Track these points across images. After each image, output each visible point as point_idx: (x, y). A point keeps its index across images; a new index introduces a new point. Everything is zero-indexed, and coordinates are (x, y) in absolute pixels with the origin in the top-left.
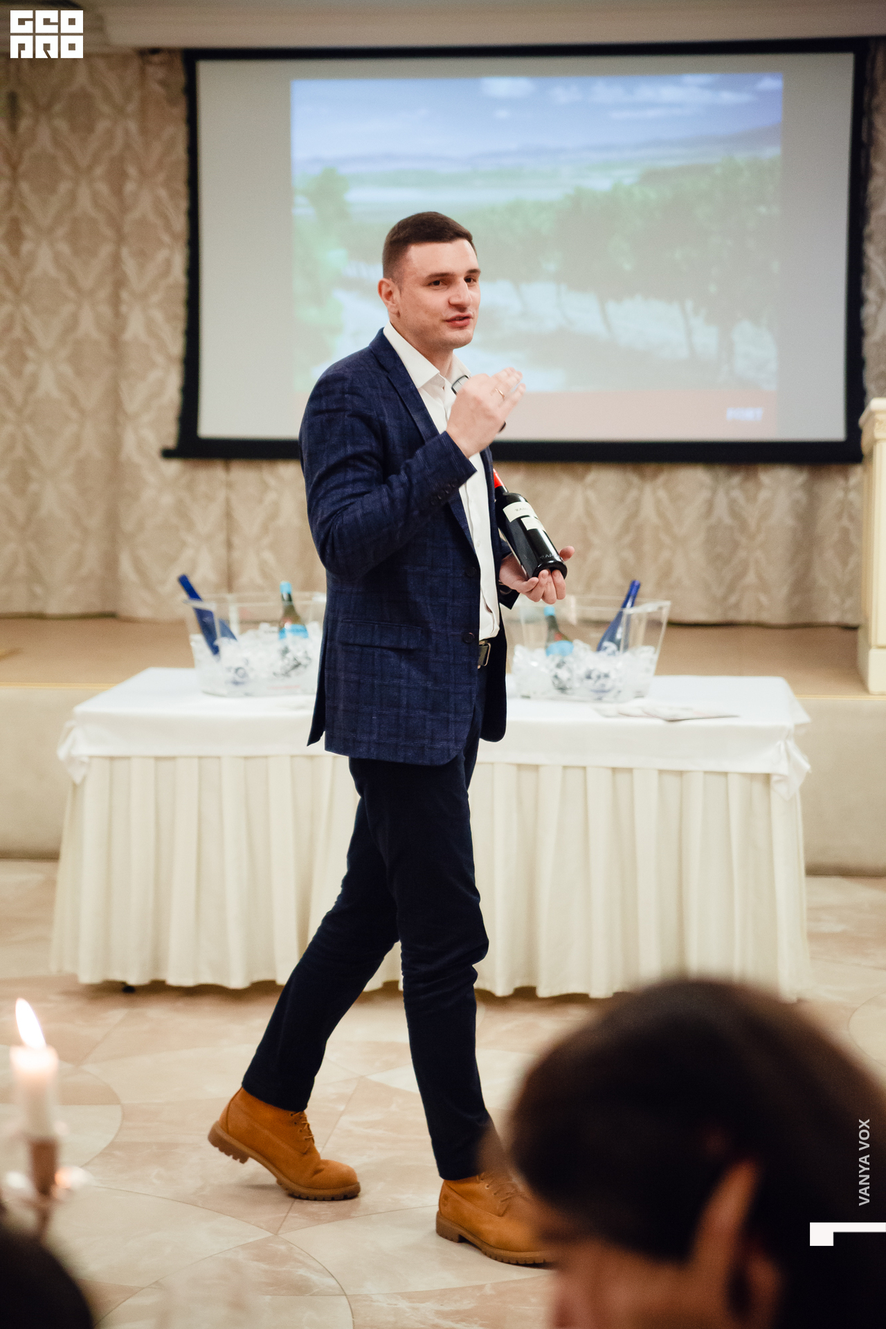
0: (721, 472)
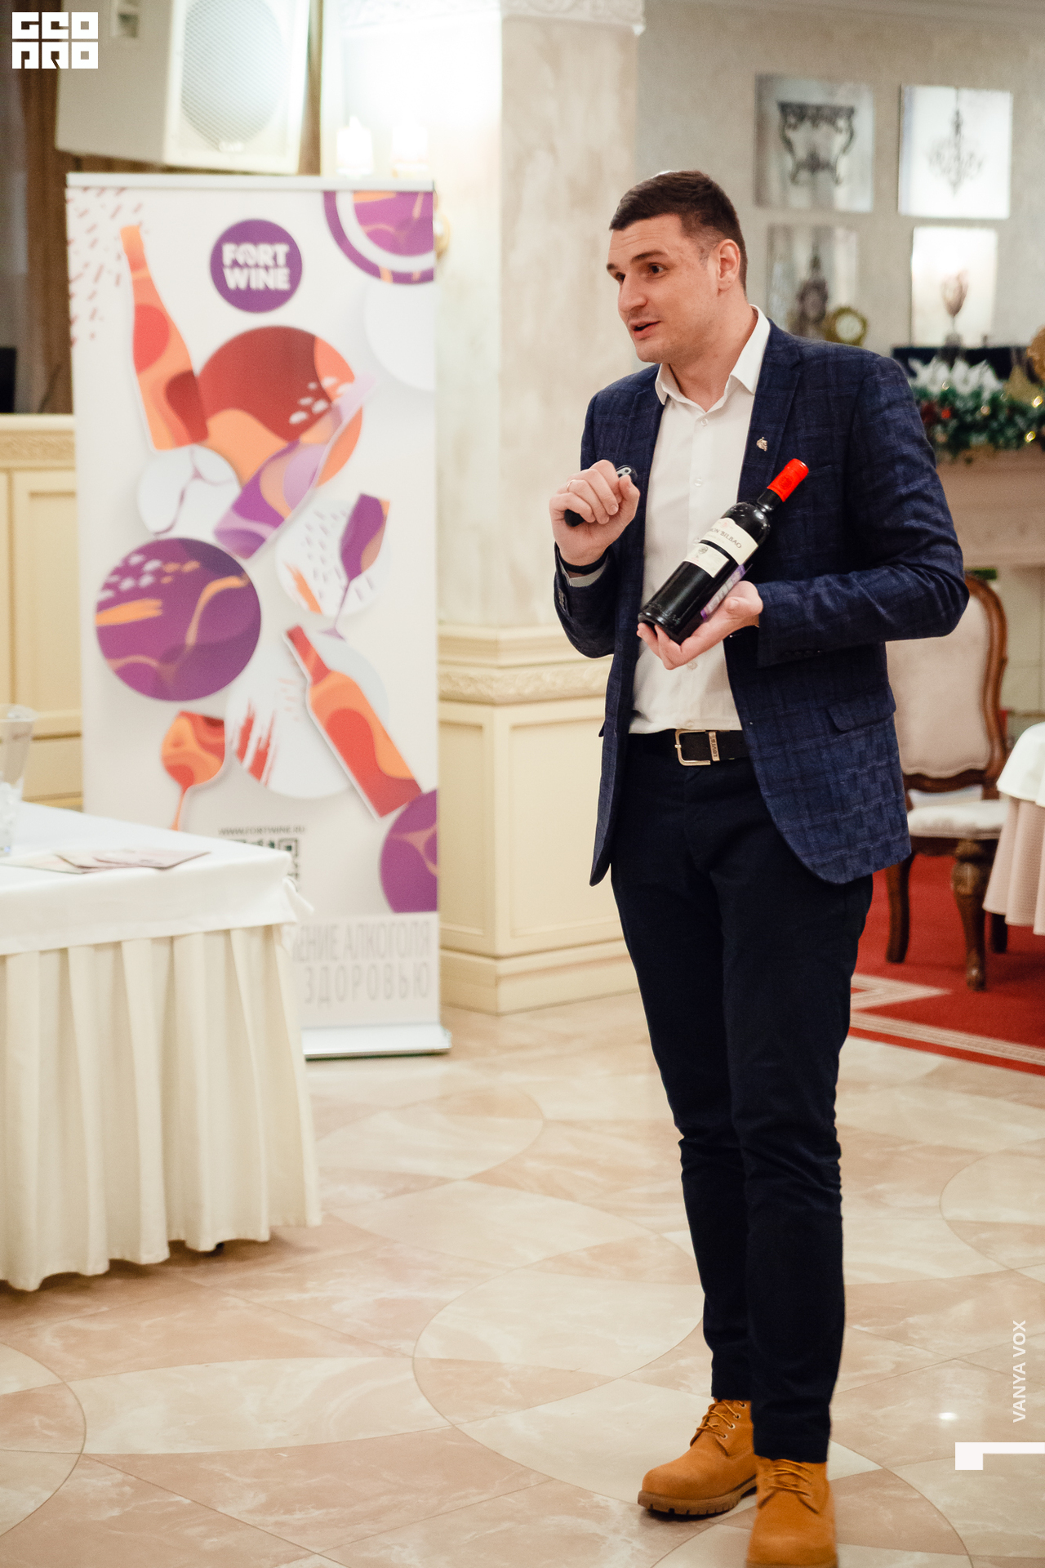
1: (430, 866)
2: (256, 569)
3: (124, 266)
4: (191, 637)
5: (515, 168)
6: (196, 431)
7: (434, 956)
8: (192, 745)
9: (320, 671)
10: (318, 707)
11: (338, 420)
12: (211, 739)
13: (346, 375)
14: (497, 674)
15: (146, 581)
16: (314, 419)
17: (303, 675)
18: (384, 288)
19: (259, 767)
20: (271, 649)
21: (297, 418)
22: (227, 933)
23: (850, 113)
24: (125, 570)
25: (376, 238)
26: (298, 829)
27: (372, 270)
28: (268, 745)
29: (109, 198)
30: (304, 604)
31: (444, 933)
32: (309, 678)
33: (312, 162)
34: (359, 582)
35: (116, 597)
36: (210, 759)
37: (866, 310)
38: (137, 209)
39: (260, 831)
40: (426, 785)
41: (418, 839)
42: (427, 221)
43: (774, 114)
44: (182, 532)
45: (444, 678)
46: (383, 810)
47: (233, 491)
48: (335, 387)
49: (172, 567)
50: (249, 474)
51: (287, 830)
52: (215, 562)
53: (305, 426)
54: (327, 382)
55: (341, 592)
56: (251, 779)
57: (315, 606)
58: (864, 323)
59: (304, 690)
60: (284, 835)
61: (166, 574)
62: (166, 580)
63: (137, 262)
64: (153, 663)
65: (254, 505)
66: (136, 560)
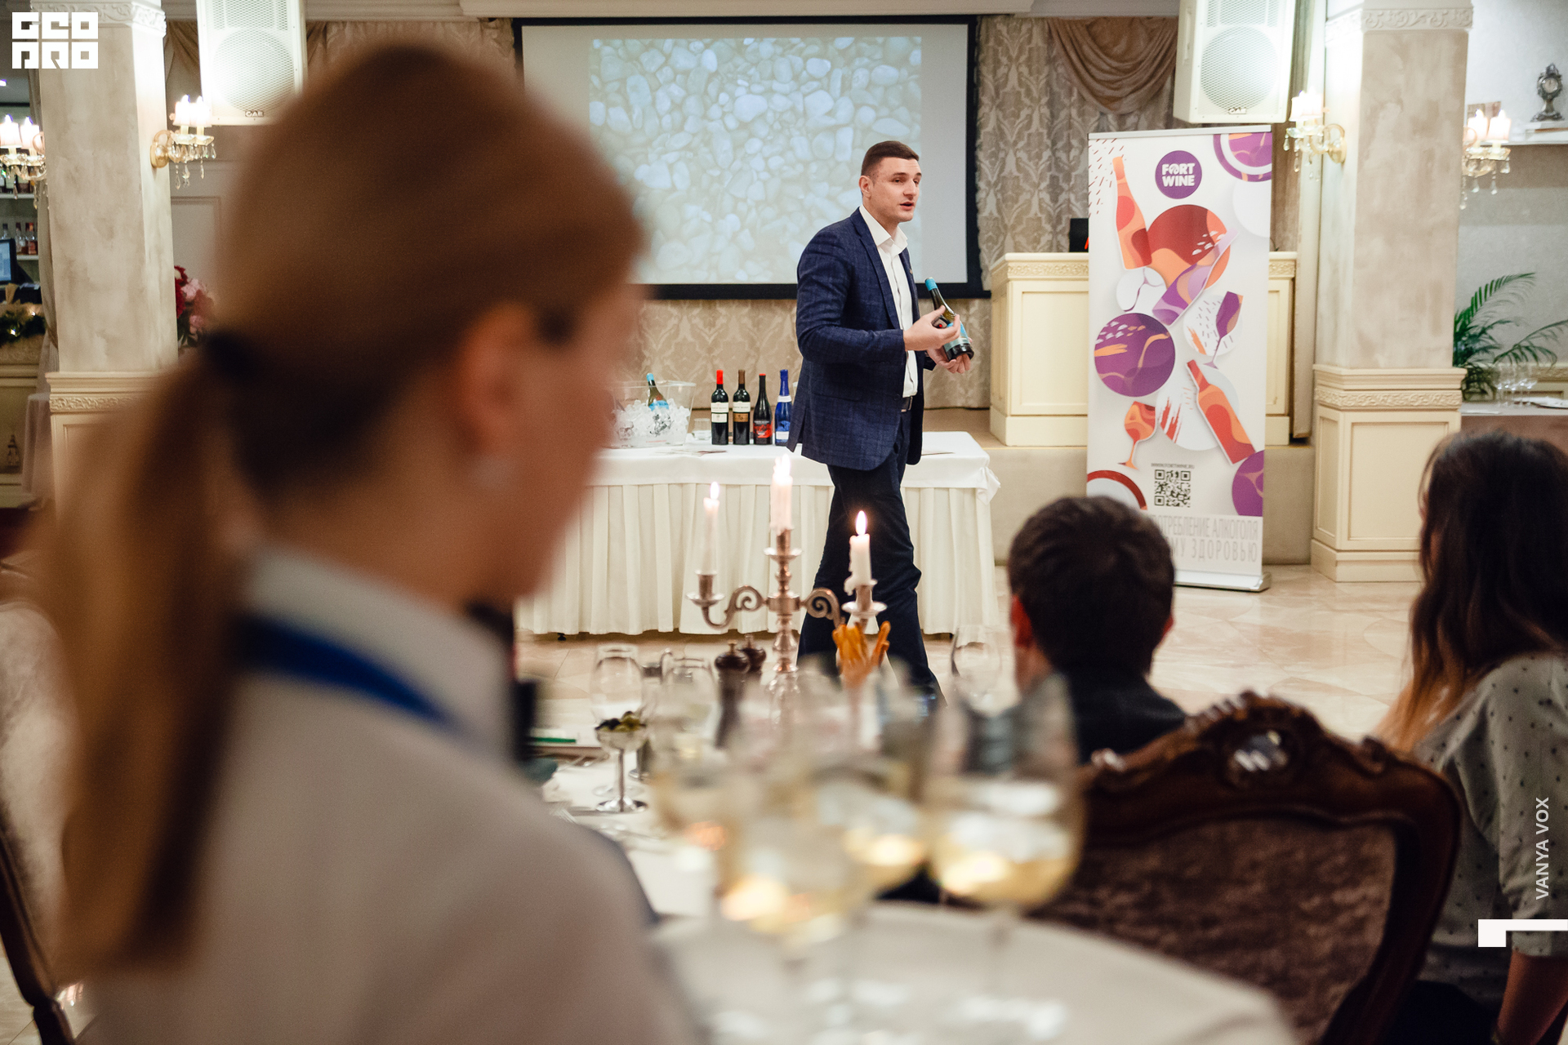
1: (1259, 491)
2: (1173, 330)
3: (1114, 178)
4: (1140, 364)
6: (1146, 260)
8: (1139, 419)
9: (1204, 385)
10: (1202, 403)
11: (1217, 253)
12: (1149, 417)
13: (1222, 230)
14: (1343, 393)
15: (1119, 334)
16: (1204, 253)
17: (1194, 386)
18: (1244, 183)
19: (1171, 433)
20: (1179, 371)
21: (1196, 252)
24: (1108, 329)
25: (1240, 157)
26: (1190, 466)
27: (1237, 174)
28: (1176, 421)
29: (1109, 144)
30: (1197, 349)
32: (1198, 388)
34: (1226, 339)
35: (1104, 342)
36: (1148, 427)
38: (1121, 149)
39: (1171, 466)
40: (1258, 448)
41: (1253, 477)
44: (1138, 310)
46: (1234, 461)
47: (1163, 290)
48: (1217, 235)
49: (1132, 328)
50: (1171, 281)
51: (1185, 466)
52: (1147, 325)
53: (1200, 256)
54: (1212, 234)
55: (1217, 343)
56: (1168, 439)
57: (1202, 350)
59: (1195, 394)
60: (1183, 469)
61: (1129, 332)
62: (1129, 335)
63: (1120, 175)
64: (1122, 377)
65: (1174, 298)
66: (1114, 324)
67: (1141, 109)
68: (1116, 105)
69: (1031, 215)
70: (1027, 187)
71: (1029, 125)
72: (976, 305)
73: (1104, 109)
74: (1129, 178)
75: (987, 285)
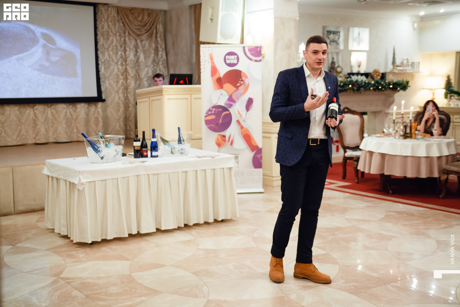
0: (68, 105)
1: (261, 161)
2: (231, 110)
3: (210, 60)
4: (220, 122)
5: (276, 42)
6: (221, 87)
7: (261, 177)
8: (220, 140)
9: (242, 127)
10: (242, 133)
11: (245, 85)
12: (223, 139)
13: (246, 77)
14: (273, 128)
15: (213, 112)
16: (241, 85)
17: (239, 128)
18: (253, 63)
19: (231, 144)
20: (234, 124)
21: (238, 85)
22: (223, 168)
23: (339, 32)
24: (209, 110)
25: (252, 54)
26: (239, 154)
27: (251, 60)
28: (233, 140)
29: (207, 49)
30: (239, 116)
31: (263, 173)
33: (242, 42)
34: (249, 112)
35: (208, 115)
36: (223, 142)
37: (342, 66)
38: (212, 50)
40: (260, 146)
41: (259, 156)
42: (260, 51)
43: (326, 33)
44: (219, 104)
45: (263, 129)
46: (253, 151)
47: (227, 97)
48: (245, 79)
49: (217, 110)
50: (230, 94)
52: (224, 109)
54: (243, 79)
55: (245, 114)
56: (230, 146)
57: (241, 116)
58: (342, 69)
59: (239, 131)
60: (236, 155)
61: (216, 111)
62: (216, 112)
63: (212, 59)
64: (214, 126)
65: (231, 99)
66: (211, 109)
67: (147, 39)
68: (141, 37)
69: (115, 73)
70: (112, 63)
71: (112, 43)
72: (100, 104)
73: (136, 38)
74: (215, 60)
75: (104, 97)
